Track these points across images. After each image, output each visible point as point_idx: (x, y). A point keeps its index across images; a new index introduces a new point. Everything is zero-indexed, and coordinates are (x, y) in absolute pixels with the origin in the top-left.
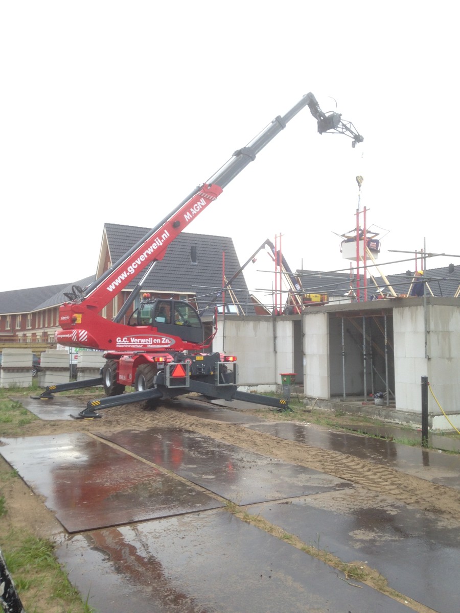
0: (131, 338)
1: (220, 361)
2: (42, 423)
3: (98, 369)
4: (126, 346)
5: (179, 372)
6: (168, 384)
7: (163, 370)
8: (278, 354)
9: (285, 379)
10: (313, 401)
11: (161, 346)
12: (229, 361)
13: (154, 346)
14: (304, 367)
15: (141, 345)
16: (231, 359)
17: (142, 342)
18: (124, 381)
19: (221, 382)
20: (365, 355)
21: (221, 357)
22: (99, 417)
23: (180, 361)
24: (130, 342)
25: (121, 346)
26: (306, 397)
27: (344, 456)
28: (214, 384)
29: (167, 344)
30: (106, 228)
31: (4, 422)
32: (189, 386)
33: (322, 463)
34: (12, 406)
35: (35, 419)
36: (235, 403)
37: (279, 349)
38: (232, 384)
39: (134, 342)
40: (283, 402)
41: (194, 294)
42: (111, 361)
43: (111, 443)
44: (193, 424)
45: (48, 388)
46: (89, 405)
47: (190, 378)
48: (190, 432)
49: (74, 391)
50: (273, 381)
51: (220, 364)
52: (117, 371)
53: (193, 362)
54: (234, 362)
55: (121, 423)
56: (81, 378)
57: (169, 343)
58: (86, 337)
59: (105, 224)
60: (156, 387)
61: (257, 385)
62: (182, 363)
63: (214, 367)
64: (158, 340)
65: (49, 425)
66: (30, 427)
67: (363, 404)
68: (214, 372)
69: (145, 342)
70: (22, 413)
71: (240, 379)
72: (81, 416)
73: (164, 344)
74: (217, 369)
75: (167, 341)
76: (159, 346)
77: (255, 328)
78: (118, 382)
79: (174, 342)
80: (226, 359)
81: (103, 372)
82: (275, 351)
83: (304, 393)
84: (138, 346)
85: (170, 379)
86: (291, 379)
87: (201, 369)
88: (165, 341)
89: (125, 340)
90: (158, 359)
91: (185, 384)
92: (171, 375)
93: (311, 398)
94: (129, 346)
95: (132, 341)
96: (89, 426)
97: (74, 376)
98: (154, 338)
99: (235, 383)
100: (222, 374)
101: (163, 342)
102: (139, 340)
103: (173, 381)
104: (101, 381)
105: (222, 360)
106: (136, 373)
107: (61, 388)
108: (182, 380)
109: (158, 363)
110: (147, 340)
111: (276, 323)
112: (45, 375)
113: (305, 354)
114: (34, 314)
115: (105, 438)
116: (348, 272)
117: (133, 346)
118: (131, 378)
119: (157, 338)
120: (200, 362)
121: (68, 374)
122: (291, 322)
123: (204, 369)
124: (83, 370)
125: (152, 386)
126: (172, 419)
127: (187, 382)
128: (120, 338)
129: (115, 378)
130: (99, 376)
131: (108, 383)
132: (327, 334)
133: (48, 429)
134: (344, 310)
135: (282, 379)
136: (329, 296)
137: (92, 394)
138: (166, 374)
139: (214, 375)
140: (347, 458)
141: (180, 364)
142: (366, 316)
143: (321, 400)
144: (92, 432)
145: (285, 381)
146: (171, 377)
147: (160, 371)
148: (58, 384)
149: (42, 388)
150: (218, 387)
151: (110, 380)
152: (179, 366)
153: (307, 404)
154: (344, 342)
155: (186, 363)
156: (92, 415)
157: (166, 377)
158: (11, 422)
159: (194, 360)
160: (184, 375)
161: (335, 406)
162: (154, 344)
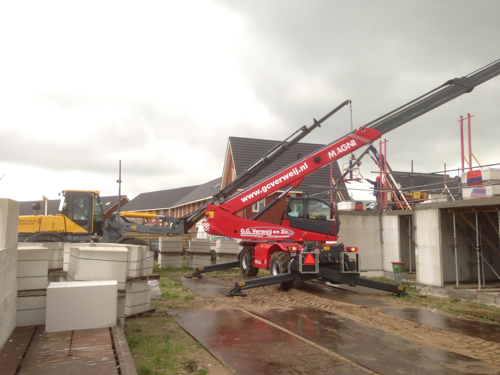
0: (253, 230)
1: (344, 251)
2: (202, 299)
3: (235, 254)
5: (309, 260)
6: (301, 269)
7: (296, 258)
8: (385, 245)
9: (396, 267)
10: (426, 288)
11: (280, 237)
12: (352, 251)
13: (273, 236)
14: (416, 257)
15: (261, 235)
16: (353, 249)
17: (262, 232)
18: (259, 265)
19: (346, 270)
21: (345, 248)
22: (245, 296)
23: (309, 250)
24: (252, 232)
25: (244, 235)
26: (419, 284)
27: (489, 343)
28: (340, 271)
29: (286, 235)
30: (230, 140)
31: (173, 297)
32: (318, 272)
33: (473, 350)
34: (175, 284)
35: (196, 296)
36: (358, 288)
37: (385, 240)
38: (355, 272)
39: (255, 233)
40: (401, 288)
42: (247, 248)
43: (266, 320)
44: (328, 305)
45: (197, 269)
46: (237, 285)
47: (319, 266)
48: (330, 313)
49: (215, 272)
50: (381, 268)
51: (344, 254)
52: (253, 256)
53: (321, 252)
54: (357, 252)
55: (266, 302)
56: (220, 261)
57: (288, 234)
58: (209, 228)
59: (230, 137)
60: (289, 272)
61: (366, 271)
62: (312, 252)
63: (339, 256)
64: (277, 231)
65: (208, 301)
66: (194, 303)
67: (477, 291)
68: (339, 260)
69: (265, 233)
70: (184, 290)
71: (362, 267)
72: (231, 294)
73: (283, 235)
74: (342, 258)
75: (286, 232)
76: (278, 237)
77: (363, 221)
78: (253, 265)
79: (292, 233)
80: (349, 250)
81: (240, 256)
82: (382, 242)
83: (417, 281)
84: (258, 236)
85: (303, 266)
86: (402, 267)
87: (328, 257)
88: (284, 232)
89: (248, 231)
90: (292, 249)
91: (314, 271)
92: (303, 263)
93: (424, 285)
94: (251, 236)
95: (254, 232)
96: (240, 303)
97: (213, 259)
98: (273, 230)
99: (358, 270)
100: (346, 263)
101: (282, 233)
102: (260, 231)
103: (305, 268)
104: (238, 264)
105: (345, 250)
106: (270, 260)
107: (207, 269)
108: (312, 267)
109: (291, 251)
110: (267, 231)
111: (382, 217)
112: (192, 258)
113: (416, 246)
114: (173, 210)
115: (258, 315)
117: (255, 236)
118: (266, 263)
119: (276, 230)
120: (327, 252)
121: (209, 258)
122: (397, 216)
123: (330, 257)
124: (221, 255)
125: (286, 271)
126: (307, 300)
127: (316, 269)
129: (251, 262)
130: (236, 260)
131: (245, 267)
132: (439, 227)
133: (209, 304)
134: (456, 206)
135: (393, 267)
137: (230, 275)
138: (299, 262)
139: (339, 264)
140: (492, 345)
141: (311, 253)
142: (478, 212)
143: (434, 287)
144: (245, 309)
145: (396, 268)
146: (303, 264)
147: (293, 259)
148: (205, 266)
149: (191, 269)
150: (342, 274)
151: (246, 263)
152: (310, 255)
153: (419, 290)
154: (456, 235)
155: (315, 252)
156: (239, 294)
157: (299, 264)
158: (178, 297)
159: (322, 250)
160: (314, 262)
161: (448, 293)
162: (273, 234)
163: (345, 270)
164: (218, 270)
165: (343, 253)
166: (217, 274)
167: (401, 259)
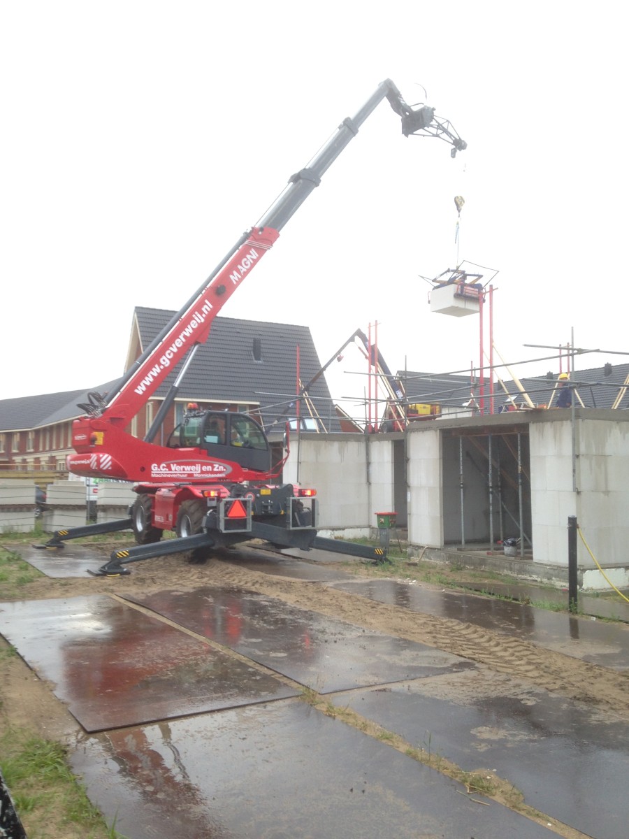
0: (172, 465)
1: (293, 496)
2: (49, 581)
3: (125, 507)
4: (165, 476)
5: (237, 512)
6: (222, 527)
7: (216, 509)
8: (373, 486)
9: (383, 520)
10: (420, 550)
11: (213, 476)
12: (305, 496)
13: (203, 475)
14: (408, 504)
15: (184, 474)
16: (309, 493)
17: (186, 470)
18: (161, 524)
20: (492, 487)
21: (294, 490)
22: (128, 573)
23: (238, 496)
24: (170, 470)
25: (158, 476)
26: (411, 545)
27: (463, 626)
28: (286, 527)
29: (220, 472)
30: (137, 313)
32: (250, 530)
33: (433, 635)
34: (8, 558)
35: (39, 577)
36: (314, 553)
37: (373, 480)
38: (310, 527)
39: (175, 470)
40: (379, 551)
41: (258, 403)
42: (144, 496)
43: (144, 609)
44: (257, 582)
45: (56, 534)
46: (114, 557)
47: (252, 520)
48: (252, 593)
49: (92, 537)
50: (366, 523)
51: (293, 500)
52: (152, 510)
53: (256, 498)
54: (313, 497)
55: (158, 581)
56: (103, 519)
57: (223, 471)
58: (110, 463)
59: (136, 308)
60: (205, 531)
61: (343, 529)
62: (242, 499)
63: (285, 504)
64: (208, 467)
65: (58, 584)
66: (32, 588)
67: (488, 554)
68: (285, 510)
69: (191, 471)
70: (21, 568)
71: (321, 521)
72: (103, 571)
73: (216, 473)
74: (289, 507)
75: (221, 468)
76: (210, 476)
77: (341, 451)
78: (153, 525)
79: (230, 469)
80: (302, 493)
81: (133, 511)
82: (369, 483)
83: (409, 539)
84: (180, 475)
85: (226, 521)
86: (391, 520)
87: (267, 506)
88: (218, 468)
89: (163, 467)
90: (209, 493)
91: (245, 528)
92: (226, 515)
93: (417, 546)
94: (169, 476)
95: (173, 468)
96: (113, 585)
97: (93, 517)
98: (203, 464)
99: (313, 525)
100: (296, 514)
101: (215, 470)
102: (182, 467)
103: (229, 523)
104: (130, 524)
105: (296, 494)
106: (178, 513)
107: (74, 533)
108: (241, 522)
109: (208, 499)
110: (193, 468)
111: (370, 443)
112: (52, 515)
113: (409, 487)
114: (37, 432)
115: (135, 602)
116: (468, 374)
117: (174, 476)
118: (171, 520)
119: (207, 464)
120: (266, 497)
121: (84, 514)
122: (390, 442)
123: (271, 506)
124: (105, 508)
125: (201, 531)
126: (228, 576)
127: (248, 526)
128: (156, 465)
129: (149, 519)
130: (126, 517)
131: (140, 527)
132: (440, 459)
133: (57, 589)
134: (462, 426)
135: (379, 521)
136: (442, 406)
137: (117, 541)
138: (219, 514)
139: (285, 516)
140: (468, 628)
141: (239, 500)
142: (492, 434)
143: (431, 549)
144: (118, 594)
145: (382, 523)
146: (226, 518)
147: (211, 510)
148: (71, 528)
149: (49, 533)
150: (290, 531)
151: (142, 522)
152: (237, 503)
153: (412, 555)
154: (463, 470)
155: (247, 499)
156: (118, 571)
157: (219, 518)
158: (6, 580)
159: (258, 495)
160: (244, 515)
161: (450, 557)
162: (202, 472)
163: (294, 525)
164: (96, 534)
165: (292, 498)
166: (95, 540)
167: (395, 508)
